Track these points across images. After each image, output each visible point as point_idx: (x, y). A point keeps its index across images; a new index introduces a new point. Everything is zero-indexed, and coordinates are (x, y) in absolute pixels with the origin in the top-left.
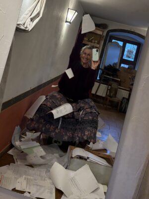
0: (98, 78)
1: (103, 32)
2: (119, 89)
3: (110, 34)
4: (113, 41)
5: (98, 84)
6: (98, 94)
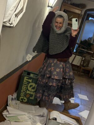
1: (81, 11)
2: (91, 60)
3: (88, 12)
4: (90, 18)
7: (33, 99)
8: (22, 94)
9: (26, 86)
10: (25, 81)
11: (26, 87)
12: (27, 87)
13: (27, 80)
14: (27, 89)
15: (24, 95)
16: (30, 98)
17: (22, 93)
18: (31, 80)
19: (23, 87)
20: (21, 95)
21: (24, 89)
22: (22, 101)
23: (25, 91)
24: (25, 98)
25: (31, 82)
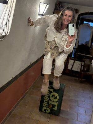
16: (53, 109)
17: (44, 104)
18: (53, 89)
19: (45, 97)
24: (48, 109)
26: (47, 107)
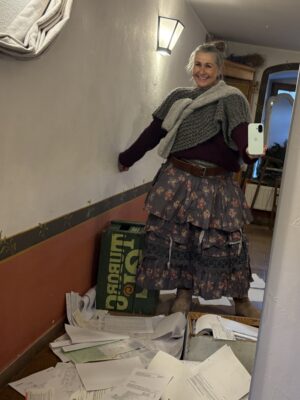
0: (255, 176)
1: (254, 73)
3: (272, 76)
4: (280, 92)
5: (256, 186)
6: (256, 207)
7: (145, 297)
8: (112, 288)
9: (119, 261)
10: (113, 248)
11: (121, 263)
12: (123, 263)
13: (120, 243)
14: (125, 271)
15: (117, 289)
16: (137, 296)
17: (109, 286)
18: (133, 241)
19: (111, 265)
20: (109, 291)
21: (115, 270)
22: (113, 308)
23: (117, 276)
24: (121, 299)
25: (132, 247)
26: (117, 295)
